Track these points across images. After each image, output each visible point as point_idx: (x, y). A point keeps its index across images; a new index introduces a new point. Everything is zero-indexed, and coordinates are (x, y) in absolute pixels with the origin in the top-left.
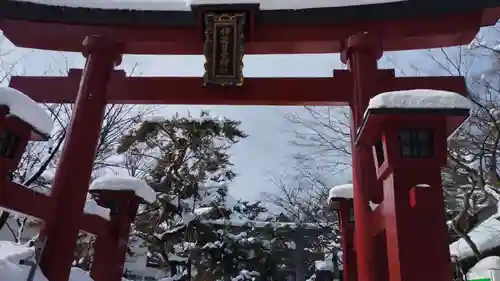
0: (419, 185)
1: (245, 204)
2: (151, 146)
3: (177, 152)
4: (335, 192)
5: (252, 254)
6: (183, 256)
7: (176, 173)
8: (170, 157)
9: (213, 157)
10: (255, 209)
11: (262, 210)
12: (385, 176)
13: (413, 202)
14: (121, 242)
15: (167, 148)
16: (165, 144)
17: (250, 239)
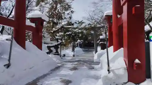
0: (136, 6)
1: (78, 21)
2: (46, 4)
3: (55, 5)
4: (106, 13)
5: (80, 35)
6: (60, 37)
7: (55, 12)
8: (53, 7)
9: (67, 6)
10: (81, 23)
11: (83, 23)
12: (124, 4)
13: (133, 12)
14: (40, 34)
15: (51, 4)
16: (51, 3)
17: (80, 31)
